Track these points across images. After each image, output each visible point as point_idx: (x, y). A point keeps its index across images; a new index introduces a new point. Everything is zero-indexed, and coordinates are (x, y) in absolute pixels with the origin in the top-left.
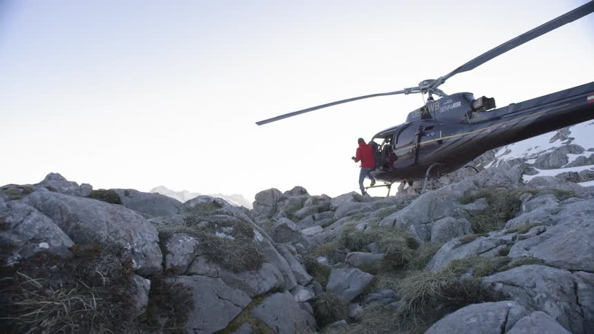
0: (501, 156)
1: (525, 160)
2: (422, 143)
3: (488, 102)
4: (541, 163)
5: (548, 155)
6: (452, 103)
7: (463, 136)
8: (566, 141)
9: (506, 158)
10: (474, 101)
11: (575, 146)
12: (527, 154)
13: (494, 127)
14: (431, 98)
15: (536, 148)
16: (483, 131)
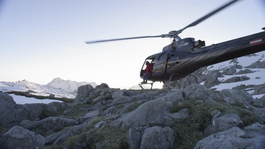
0: (209, 68)
1: (219, 71)
2: (168, 63)
3: (202, 43)
4: (225, 73)
5: (228, 69)
6: (184, 43)
7: (189, 60)
8: (236, 63)
9: (211, 69)
10: (195, 42)
11: (239, 66)
12: (220, 68)
13: (204, 56)
14: (174, 40)
15: (224, 65)
16: (199, 58)
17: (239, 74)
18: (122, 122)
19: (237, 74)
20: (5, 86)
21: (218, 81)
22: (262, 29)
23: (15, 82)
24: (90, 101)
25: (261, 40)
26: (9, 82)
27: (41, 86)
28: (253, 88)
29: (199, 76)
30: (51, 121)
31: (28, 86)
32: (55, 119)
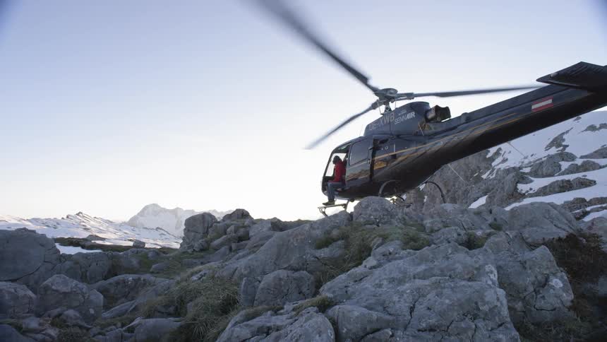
0: (498, 165)
1: (520, 168)
2: (376, 158)
3: (443, 112)
4: (535, 171)
5: (541, 164)
6: (406, 114)
7: (417, 150)
8: (562, 148)
9: (503, 166)
10: (429, 110)
11: (568, 154)
12: (523, 162)
13: (446, 139)
14: (388, 109)
15: (532, 155)
16: (436, 143)
17: (568, 174)
18: (236, 270)
19: (563, 174)
20: (39, 227)
21: (520, 194)
22: (538, 80)
23: (60, 218)
24: (206, 245)
25: (550, 101)
26: (47, 218)
27: (116, 225)
28: (604, 205)
29: (475, 184)
30: (124, 281)
31: (88, 227)
32: (131, 279)
